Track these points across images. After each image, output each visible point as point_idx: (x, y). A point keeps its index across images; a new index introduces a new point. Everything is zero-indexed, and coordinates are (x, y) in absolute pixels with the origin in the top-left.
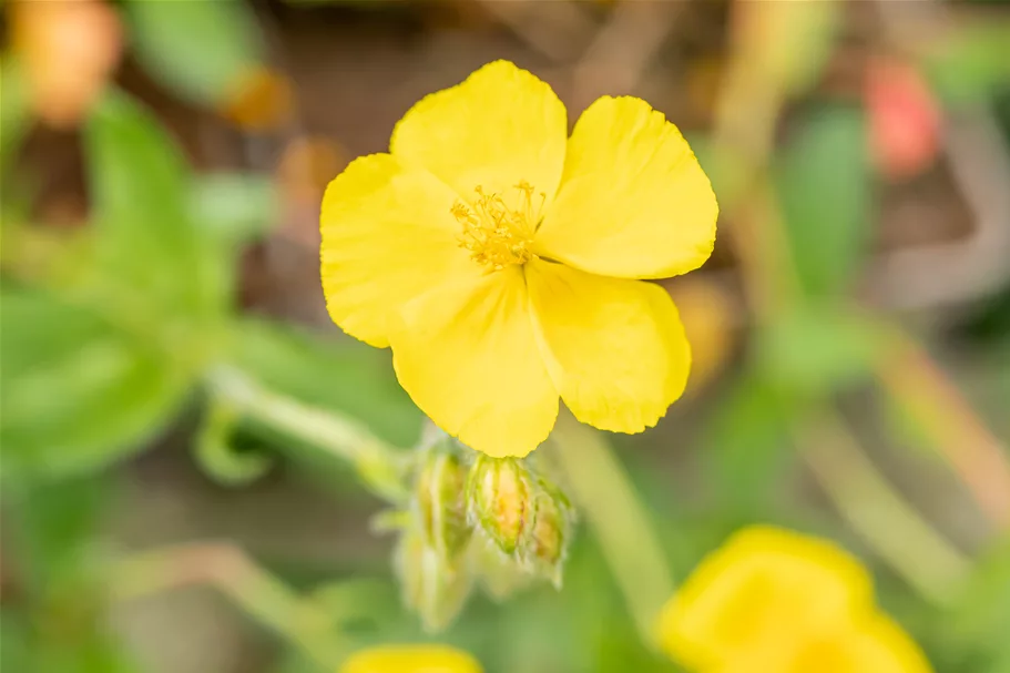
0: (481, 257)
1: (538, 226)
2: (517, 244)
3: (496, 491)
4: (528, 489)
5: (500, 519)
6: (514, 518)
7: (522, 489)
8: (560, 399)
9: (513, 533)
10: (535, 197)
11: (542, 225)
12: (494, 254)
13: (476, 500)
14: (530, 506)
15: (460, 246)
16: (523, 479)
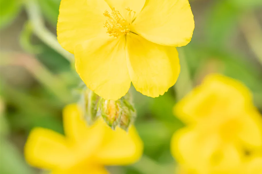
0: (110, 32)
1: (133, 21)
2: (123, 30)
3: (108, 107)
4: (119, 107)
5: (108, 116)
6: (113, 116)
7: (117, 107)
8: (131, 82)
9: (112, 121)
10: (132, 13)
11: (135, 21)
12: (115, 32)
13: (101, 109)
14: (119, 113)
15: (104, 27)
16: (118, 104)
